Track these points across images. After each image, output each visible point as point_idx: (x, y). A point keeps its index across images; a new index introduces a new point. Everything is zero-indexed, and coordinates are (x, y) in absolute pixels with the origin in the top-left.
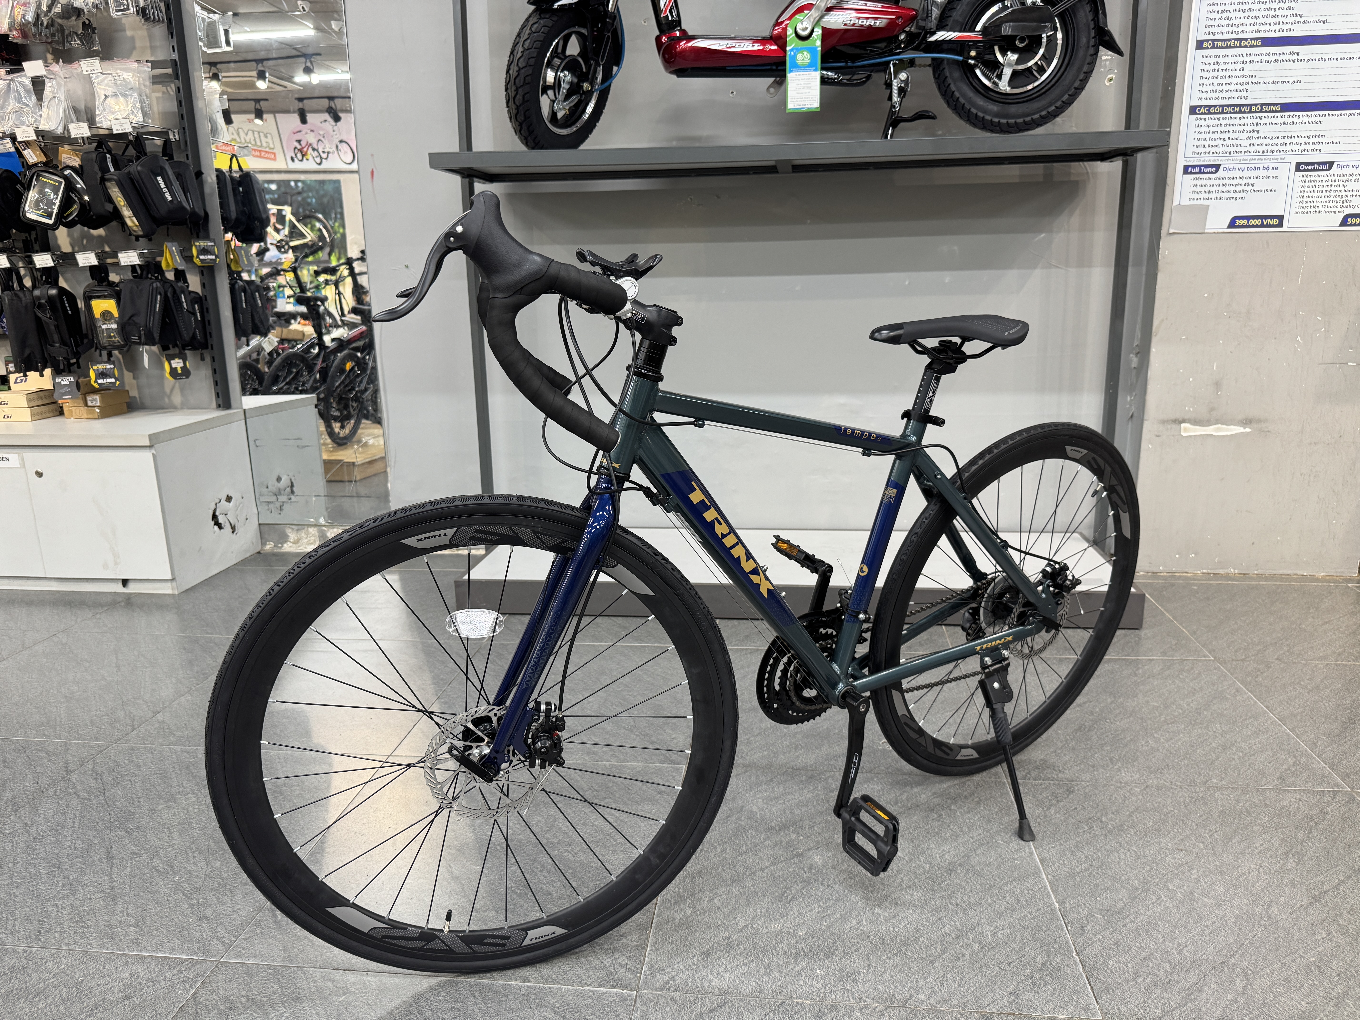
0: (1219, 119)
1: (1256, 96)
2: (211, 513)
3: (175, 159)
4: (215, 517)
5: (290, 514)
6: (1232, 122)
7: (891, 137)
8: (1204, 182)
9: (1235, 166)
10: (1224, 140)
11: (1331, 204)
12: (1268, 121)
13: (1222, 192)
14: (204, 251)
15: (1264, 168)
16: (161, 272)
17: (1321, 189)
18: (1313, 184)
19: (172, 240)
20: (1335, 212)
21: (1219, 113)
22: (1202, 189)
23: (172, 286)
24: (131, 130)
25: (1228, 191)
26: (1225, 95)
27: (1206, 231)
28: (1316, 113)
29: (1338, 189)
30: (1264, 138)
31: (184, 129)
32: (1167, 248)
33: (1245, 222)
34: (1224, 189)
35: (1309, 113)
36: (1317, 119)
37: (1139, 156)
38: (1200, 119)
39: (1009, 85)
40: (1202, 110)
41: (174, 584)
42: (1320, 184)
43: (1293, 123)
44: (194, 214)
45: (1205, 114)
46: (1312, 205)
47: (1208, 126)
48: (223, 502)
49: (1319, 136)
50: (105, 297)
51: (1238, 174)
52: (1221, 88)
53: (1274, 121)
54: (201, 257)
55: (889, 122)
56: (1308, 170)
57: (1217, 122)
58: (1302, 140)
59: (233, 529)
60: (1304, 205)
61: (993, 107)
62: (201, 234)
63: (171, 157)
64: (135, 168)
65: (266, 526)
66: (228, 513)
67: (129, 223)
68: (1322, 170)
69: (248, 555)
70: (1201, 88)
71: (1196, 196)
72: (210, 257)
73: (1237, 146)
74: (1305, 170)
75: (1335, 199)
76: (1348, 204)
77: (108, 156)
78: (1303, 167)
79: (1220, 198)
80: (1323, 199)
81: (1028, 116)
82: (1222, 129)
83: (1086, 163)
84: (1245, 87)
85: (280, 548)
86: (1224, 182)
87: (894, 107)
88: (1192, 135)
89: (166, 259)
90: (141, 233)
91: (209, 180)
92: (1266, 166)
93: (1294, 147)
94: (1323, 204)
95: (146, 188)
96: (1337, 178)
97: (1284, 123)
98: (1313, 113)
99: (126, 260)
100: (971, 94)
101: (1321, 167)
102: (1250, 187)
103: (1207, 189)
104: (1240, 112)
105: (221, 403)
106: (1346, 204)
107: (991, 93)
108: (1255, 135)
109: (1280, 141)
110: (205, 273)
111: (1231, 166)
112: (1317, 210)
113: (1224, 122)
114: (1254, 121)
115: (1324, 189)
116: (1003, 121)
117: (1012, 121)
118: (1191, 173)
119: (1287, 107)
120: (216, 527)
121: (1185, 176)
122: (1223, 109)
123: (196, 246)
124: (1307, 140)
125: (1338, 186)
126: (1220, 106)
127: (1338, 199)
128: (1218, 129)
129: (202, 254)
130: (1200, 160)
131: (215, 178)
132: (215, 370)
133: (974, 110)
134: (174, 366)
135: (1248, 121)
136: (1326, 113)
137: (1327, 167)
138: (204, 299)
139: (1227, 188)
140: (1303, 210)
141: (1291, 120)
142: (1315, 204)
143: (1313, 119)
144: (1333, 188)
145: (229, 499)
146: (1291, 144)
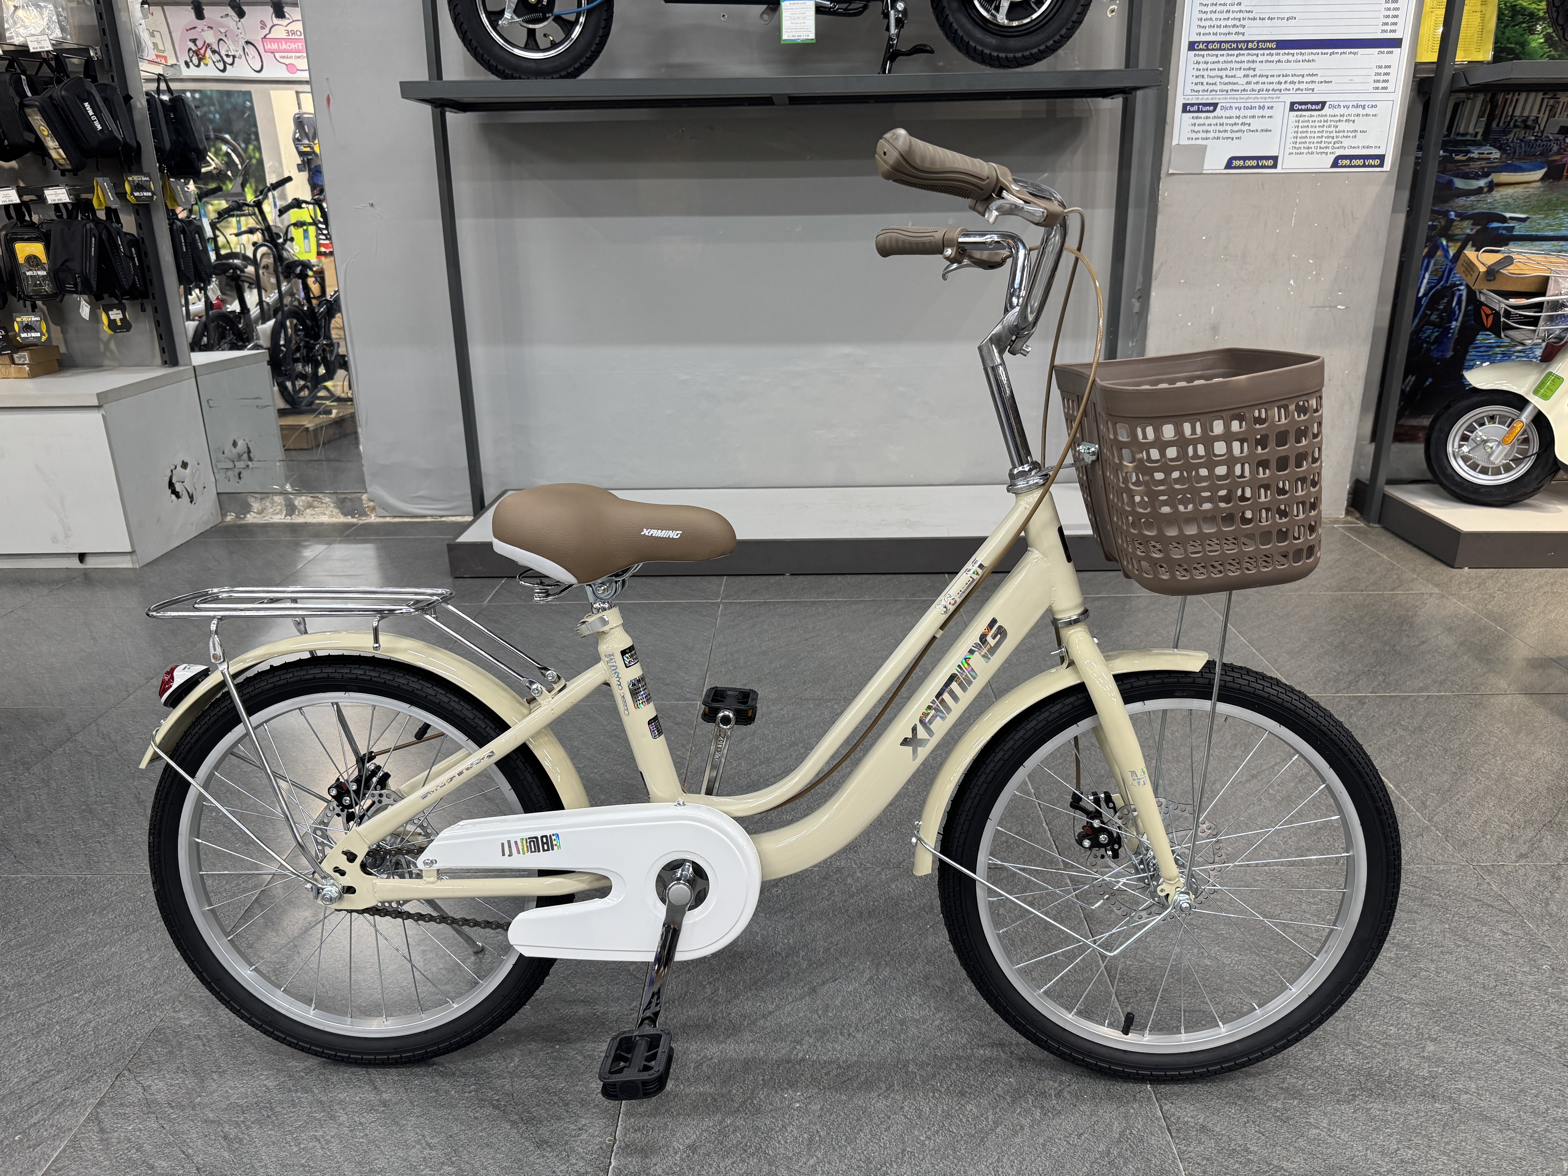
0: (1217, 56)
1: (1253, 33)
2: (167, 480)
3: (100, 82)
4: (171, 485)
5: (249, 483)
6: (1230, 59)
7: (889, 72)
8: (1202, 121)
9: (1232, 105)
10: (1221, 77)
11: (1323, 145)
12: (1264, 58)
13: (1219, 131)
14: (139, 187)
16: (93, 211)
17: (1313, 129)
18: (1306, 124)
19: (104, 176)
20: (1327, 154)
21: (1217, 49)
22: (1201, 128)
23: (106, 227)
24: (50, 48)
25: (1226, 131)
26: (1223, 30)
27: (1204, 172)
28: (1310, 51)
29: (1330, 129)
30: (1260, 76)
31: (107, 46)
32: (1167, 191)
33: (1241, 163)
34: (1222, 128)
35: (1303, 51)
36: (1311, 57)
37: (1139, 93)
38: (1198, 55)
39: (1007, 18)
40: (1201, 46)
41: (134, 557)
42: (1313, 124)
43: (1288, 61)
44: (126, 145)
45: (1203, 50)
46: (1305, 145)
47: (1206, 63)
48: (179, 468)
49: (1313, 75)
50: (29, 240)
51: (1235, 113)
52: (1219, 23)
53: (1270, 58)
54: (136, 194)
55: (888, 55)
56: (1302, 110)
57: (1214, 59)
58: (1296, 79)
59: (191, 498)
60: (1298, 146)
61: (992, 40)
62: (134, 167)
63: (95, 80)
64: (58, 91)
65: (226, 496)
66: (185, 480)
67: (54, 155)
68: (1315, 110)
69: (208, 527)
70: (1199, 23)
71: (1194, 136)
72: (145, 194)
73: (1234, 84)
74: (1298, 110)
75: (1326, 140)
76: (1339, 145)
77: (23, 77)
78: (1297, 106)
79: (1218, 138)
80: (1316, 140)
81: (1027, 50)
82: (1220, 66)
83: (1089, 99)
84: (1242, 22)
85: (243, 519)
86: (1221, 121)
87: (892, 40)
88: (1191, 72)
89: (98, 197)
90: (69, 167)
91: (139, 105)
92: (1262, 105)
93: (1288, 86)
94: (1315, 145)
95: (73, 117)
96: (1329, 119)
97: (1279, 61)
98: (1307, 51)
99: (53, 197)
100: (969, 26)
101: (1314, 107)
102: (1247, 127)
103: (1205, 128)
104: (1237, 49)
105: (167, 359)
106: (1337, 145)
107: (990, 25)
108: (1251, 73)
109: (1275, 80)
110: (140, 213)
111: (1228, 105)
112: (1310, 151)
113: (1221, 59)
114: (1251, 58)
115: (1317, 129)
116: (1002, 55)
117: (1011, 55)
118: (1190, 112)
119: (1283, 45)
120: (173, 496)
121: (1184, 114)
122: (1221, 45)
123: (129, 181)
124: (1300, 79)
125: (1330, 126)
126: (1218, 42)
127: (1330, 140)
128: (1216, 66)
129: (137, 191)
130: (1198, 99)
131: (145, 103)
132: (158, 322)
133: (972, 44)
134: (112, 317)
135: (1245, 58)
136: (1319, 51)
137: (1319, 107)
138: (141, 241)
139: (1225, 128)
140: (1296, 151)
141: (1286, 58)
142: (1307, 145)
143: (1307, 57)
144: (1325, 129)
145: (185, 465)
146: (1286, 82)
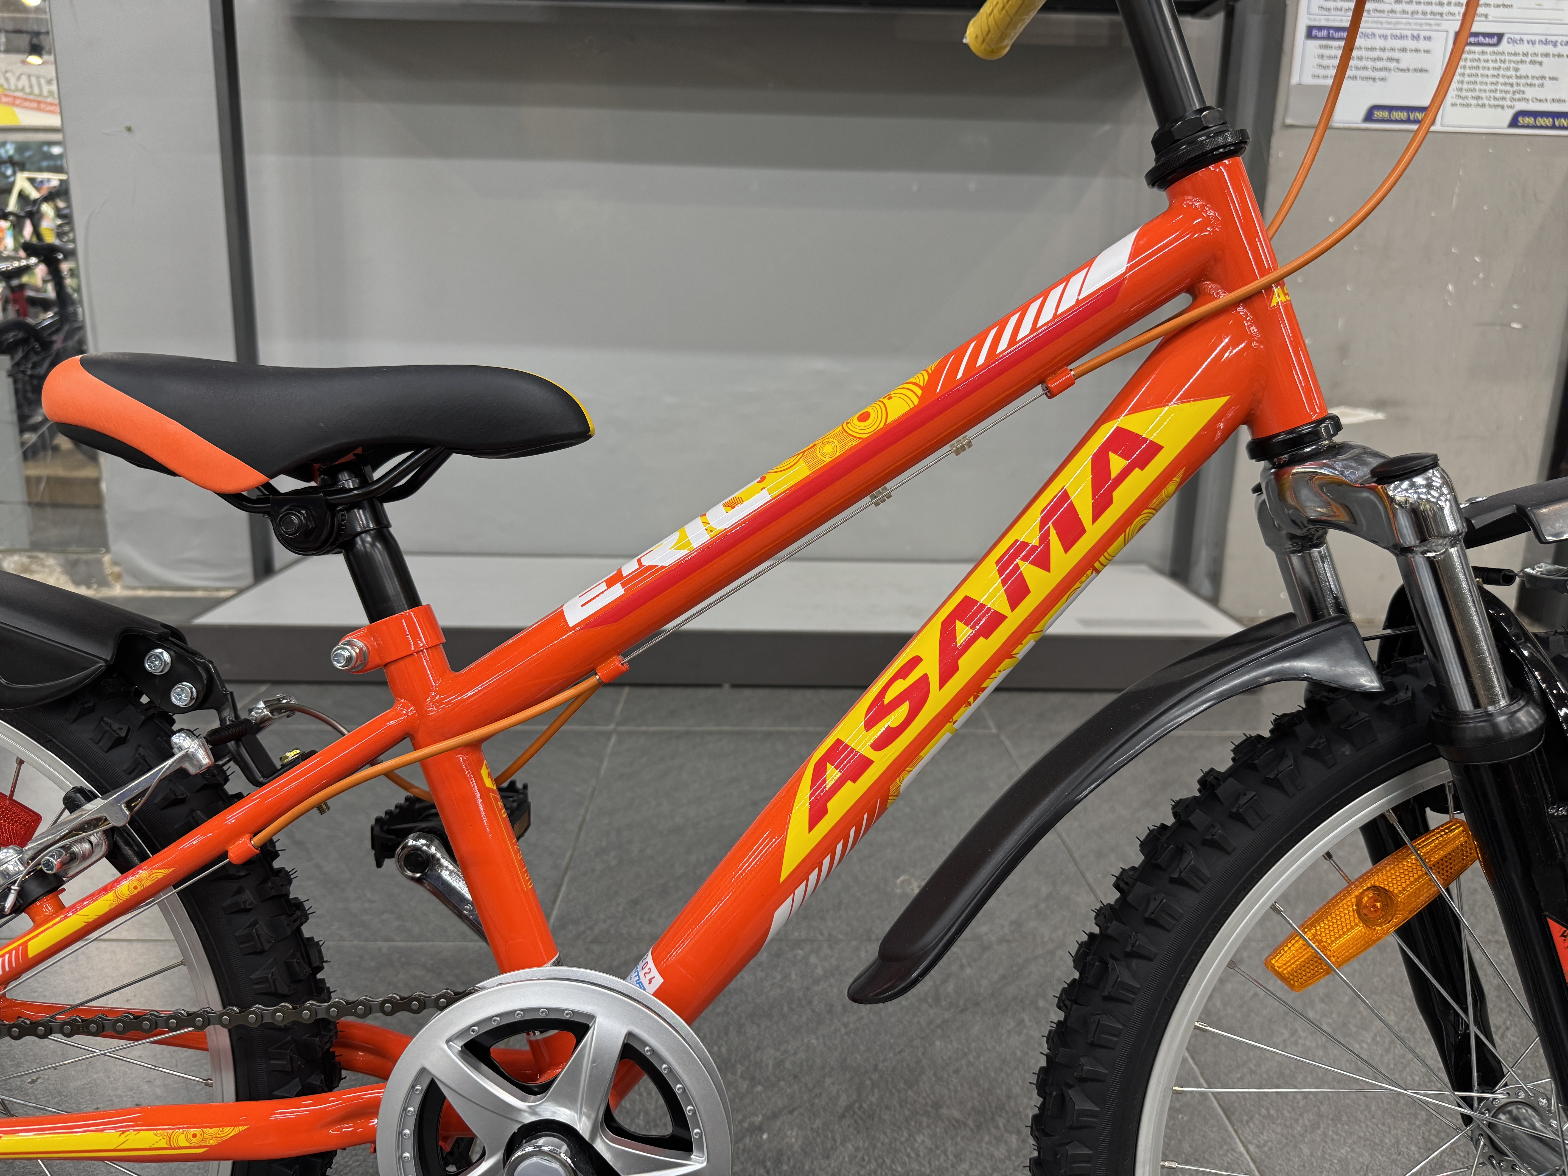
8: (1333, 52)
11: (1498, 95)
13: (1356, 68)
15: (1413, 37)
17: (1486, 72)
22: (1331, 62)
25: (1365, 68)
27: (1335, 125)
29: (1509, 73)
32: (1280, 147)
33: (1386, 114)
34: (1359, 64)
42: (1486, 65)
46: (1474, 94)
51: (1378, 43)
60: (1464, 94)
68: (1489, 45)
71: (1322, 72)
75: (1503, 88)
76: (1521, 96)
80: (1488, 87)
86: (1360, 53)
92: (1415, 33)
93: (1453, 9)
94: (1488, 94)
96: (1507, 58)
101: (1487, 40)
102: (1393, 65)
106: (1517, 96)
111: (1370, 31)
112: (1480, 102)
115: (1490, 72)
118: (1316, 38)
121: (1309, 42)
125: (1508, 69)
130: (1328, 20)
137: (1495, 40)
139: (1364, 63)
140: (1462, 101)
142: (1478, 94)
144: (1501, 72)
146: (1449, 4)
